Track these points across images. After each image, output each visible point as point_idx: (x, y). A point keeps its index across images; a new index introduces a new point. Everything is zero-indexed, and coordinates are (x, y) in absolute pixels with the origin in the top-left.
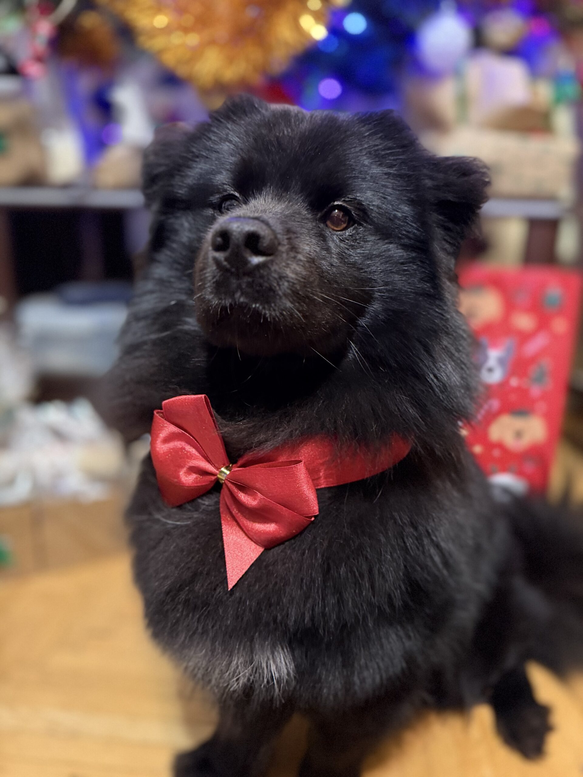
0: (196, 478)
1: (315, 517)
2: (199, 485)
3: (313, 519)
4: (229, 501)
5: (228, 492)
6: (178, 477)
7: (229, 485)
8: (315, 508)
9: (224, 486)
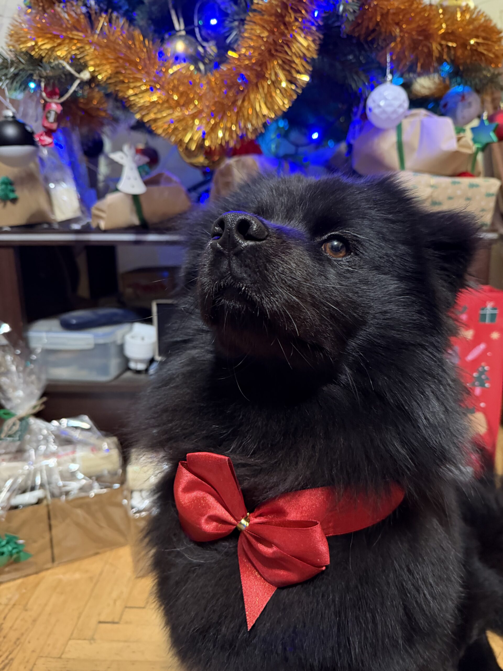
0: (217, 526)
1: (327, 567)
2: (219, 532)
3: (324, 568)
4: (246, 548)
5: (246, 541)
6: (200, 524)
7: (248, 535)
8: (327, 559)
9: (242, 535)
